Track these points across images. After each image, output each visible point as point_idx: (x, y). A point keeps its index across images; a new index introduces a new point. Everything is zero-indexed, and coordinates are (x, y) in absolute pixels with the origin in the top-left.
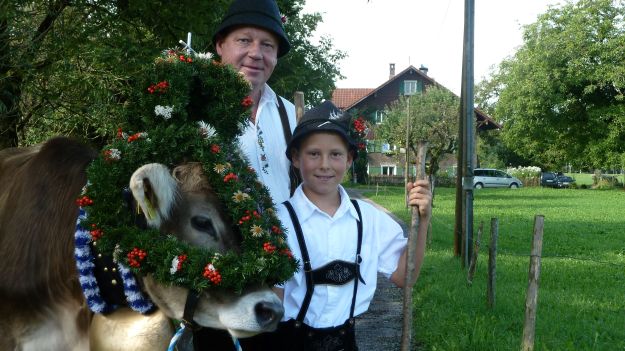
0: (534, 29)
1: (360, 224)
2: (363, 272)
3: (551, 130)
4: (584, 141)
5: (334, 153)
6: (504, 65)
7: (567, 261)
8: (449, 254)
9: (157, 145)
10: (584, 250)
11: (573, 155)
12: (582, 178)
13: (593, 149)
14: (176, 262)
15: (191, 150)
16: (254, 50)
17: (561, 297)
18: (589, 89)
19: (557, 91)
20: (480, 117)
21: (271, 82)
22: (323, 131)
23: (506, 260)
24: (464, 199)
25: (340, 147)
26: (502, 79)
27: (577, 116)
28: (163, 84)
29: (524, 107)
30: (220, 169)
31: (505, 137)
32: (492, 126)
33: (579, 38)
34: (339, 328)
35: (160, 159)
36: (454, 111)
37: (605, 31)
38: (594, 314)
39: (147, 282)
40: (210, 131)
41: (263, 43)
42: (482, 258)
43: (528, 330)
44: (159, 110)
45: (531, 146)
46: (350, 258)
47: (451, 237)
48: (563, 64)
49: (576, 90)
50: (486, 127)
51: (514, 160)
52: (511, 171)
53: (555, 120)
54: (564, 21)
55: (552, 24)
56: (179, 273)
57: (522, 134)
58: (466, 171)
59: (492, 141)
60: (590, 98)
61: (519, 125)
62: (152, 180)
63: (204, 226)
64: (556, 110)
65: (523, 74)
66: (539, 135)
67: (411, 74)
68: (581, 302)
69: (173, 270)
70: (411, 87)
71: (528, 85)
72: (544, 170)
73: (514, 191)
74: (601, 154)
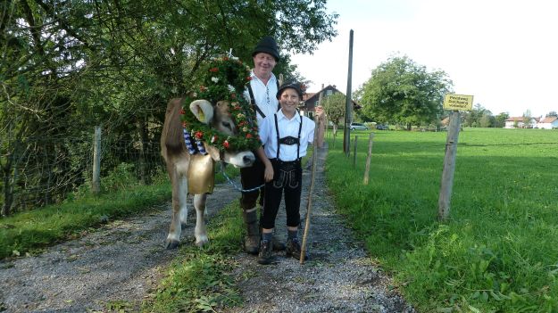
0: (375, 71)
1: (301, 125)
2: (301, 142)
3: (381, 109)
4: (393, 113)
5: (293, 96)
6: (364, 85)
7: (384, 155)
8: (341, 152)
9: (211, 93)
10: (390, 152)
11: (389, 118)
12: (391, 127)
13: (396, 116)
14: (213, 138)
15: (224, 96)
16: (265, 61)
17: (381, 166)
18: (395, 94)
19: (383, 94)
20: (355, 104)
21: (273, 72)
22: (289, 87)
23: (361, 154)
24: (346, 131)
25: (296, 94)
26: (363, 90)
27: (390, 104)
28: (215, 69)
29: (371, 100)
30: (233, 104)
31: (364, 111)
32: (359, 107)
33: (392, 75)
34: (290, 163)
35: (207, 98)
36: (345, 101)
37: (402, 72)
38: (392, 172)
39: (205, 145)
40: (232, 89)
41: (268, 58)
42: (352, 153)
43: (367, 173)
44: (213, 79)
45: (373, 115)
46: (296, 136)
47: (342, 146)
48: (386, 84)
49: (390, 94)
50: (357, 108)
51: (366, 119)
52: (366, 123)
53: (382, 105)
54: (387, 68)
55: (383, 70)
56: (214, 143)
57: (370, 110)
58: (347, 121)
59: (359, 113)
60: (395, 97)
61: (369, 107)
62: (200, 106)
63: (227, 125)
64: (383, 101)
65: (371, 88)
66: (376, 110)
67: (330, 88)
68: (388, 168)
69: (212, 141)
70: (330, 93)
71: (373, 92)
72: (378, 123)
73: (367, 131)
74: (399, 118)
